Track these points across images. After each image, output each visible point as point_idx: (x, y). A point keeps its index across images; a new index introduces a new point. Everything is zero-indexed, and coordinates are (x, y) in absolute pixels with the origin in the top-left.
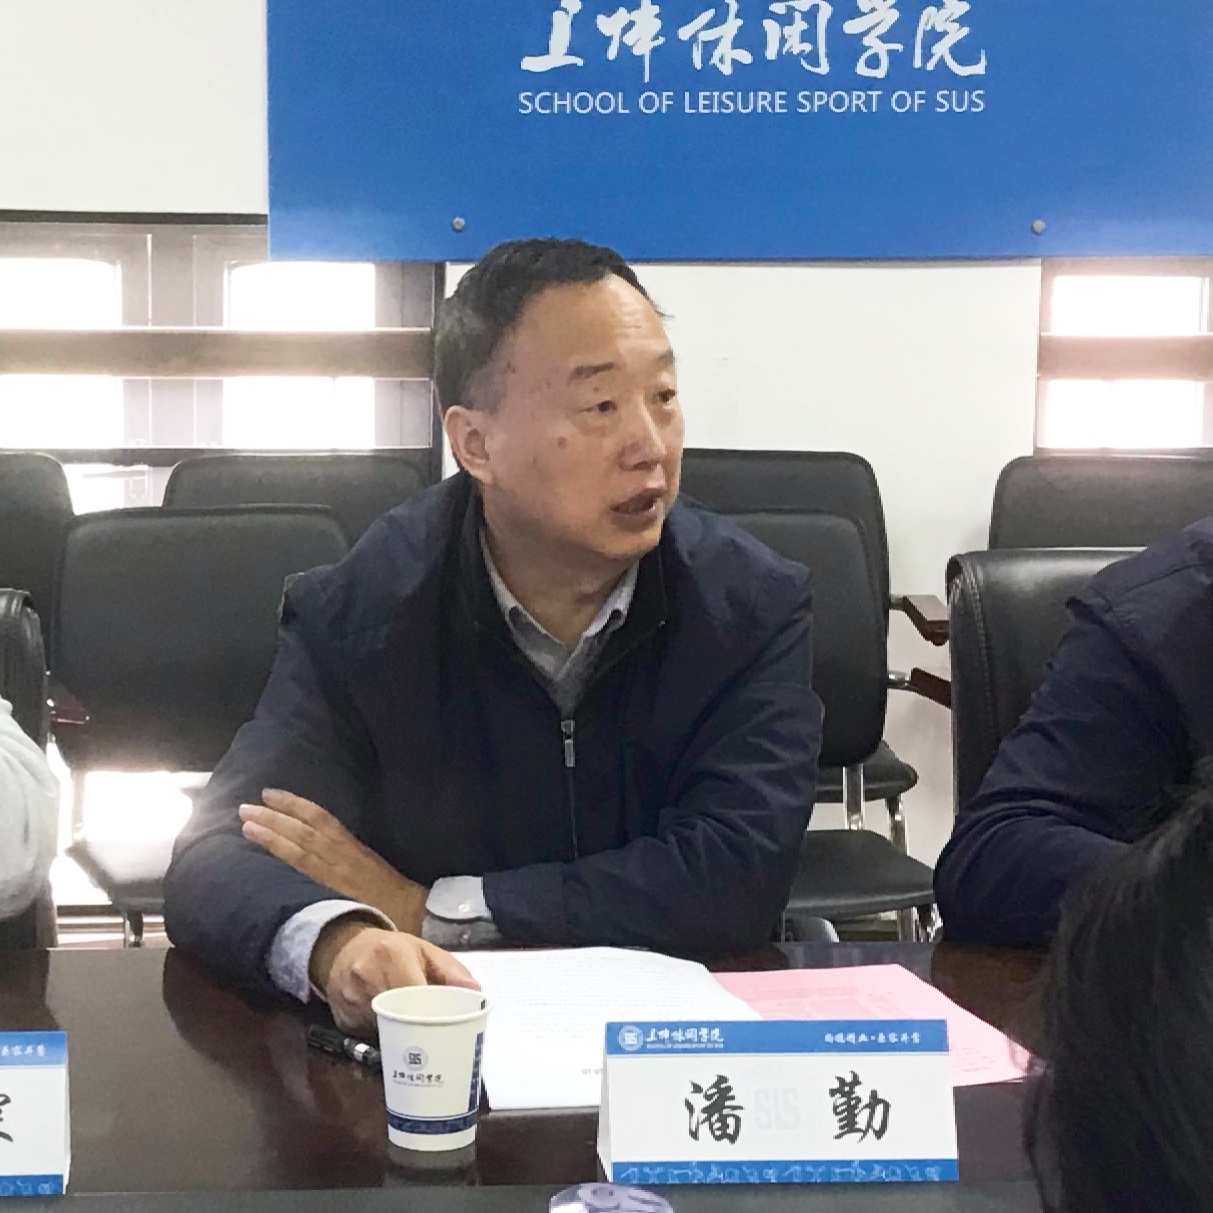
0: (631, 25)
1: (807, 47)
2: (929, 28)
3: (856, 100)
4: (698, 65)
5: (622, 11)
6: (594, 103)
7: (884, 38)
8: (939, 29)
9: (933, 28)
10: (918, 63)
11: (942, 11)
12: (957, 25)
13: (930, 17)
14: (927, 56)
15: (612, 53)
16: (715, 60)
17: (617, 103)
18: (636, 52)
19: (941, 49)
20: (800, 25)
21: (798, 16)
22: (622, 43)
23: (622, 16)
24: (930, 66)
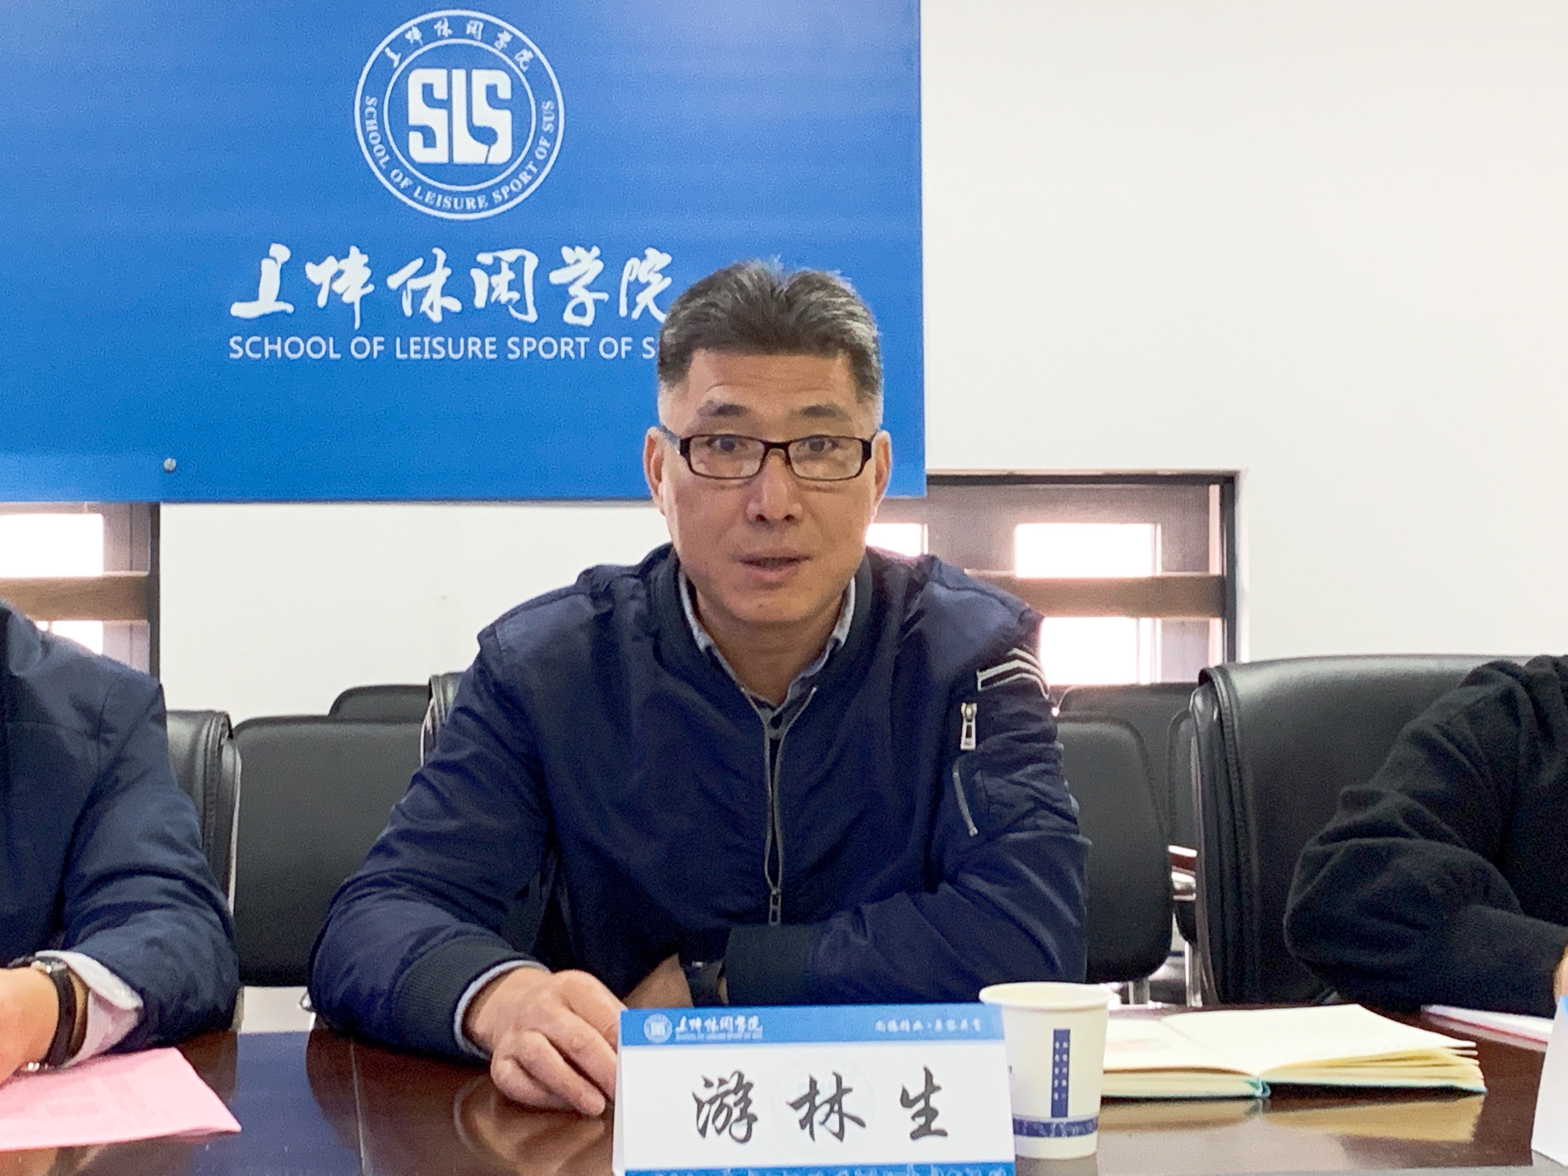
0: (339, 274)
1: (515, 296)
2: (632, 278)
3: (566, 347)
4: (408, 311)
5: (331, 260)
6: (304, 348)
7: (590, 288)
8: (643, 280)
9: (637, 279)
10: (623, 312)
11: (644, 263)
12: (660, 276)
13: (634, 269)
14: (632, 305)
15: (322, 301)
16: (424, 307)
17: (328, 349)
18: (346, 299)
19: (645, 299)
20: (507, 275)
21: (504, 266)
22: (331, 292)
23: (331, 264)
24: (636, 314)
